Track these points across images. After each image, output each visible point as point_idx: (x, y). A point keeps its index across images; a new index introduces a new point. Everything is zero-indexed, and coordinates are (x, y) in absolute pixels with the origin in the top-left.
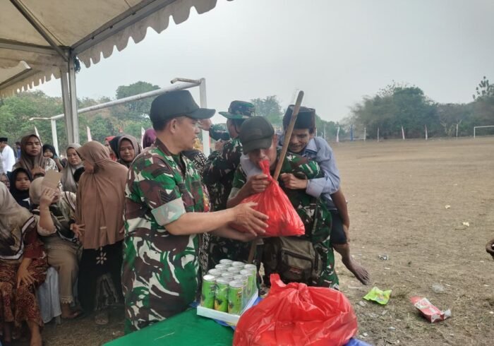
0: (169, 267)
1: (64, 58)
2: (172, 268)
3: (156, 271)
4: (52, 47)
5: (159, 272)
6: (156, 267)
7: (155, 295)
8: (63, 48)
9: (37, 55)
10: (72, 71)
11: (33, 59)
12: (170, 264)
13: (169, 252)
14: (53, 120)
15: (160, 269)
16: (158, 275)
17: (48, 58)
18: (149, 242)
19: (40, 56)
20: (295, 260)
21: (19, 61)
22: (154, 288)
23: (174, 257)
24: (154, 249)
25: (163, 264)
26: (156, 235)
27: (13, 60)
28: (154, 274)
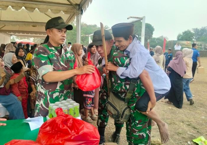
0: (47, 97)
1: (77, 9)
2: (49, 98)
3: (43, 98)
4: (71, 4)
5: (44, 99)
6: (43, 96)
7: (41, 108)
8: (76, 4)
9: (67, 8)
10: (80, 15)
11: (65, 10)
12: (48, 96)
13: (48, 90)
14: (90, 36)
15: (44, 97)
16: (43, 99)
17: (71, 9)
18: (41, 85)
19: (68, 8)
20: (111, 108)
21: (60, 11)
22: (41, 105)
23: (50, 93)
24: (43, 89)
25: (45, 95)
26: (44, 83)
27: (58, 11)
28: (42, 99)
